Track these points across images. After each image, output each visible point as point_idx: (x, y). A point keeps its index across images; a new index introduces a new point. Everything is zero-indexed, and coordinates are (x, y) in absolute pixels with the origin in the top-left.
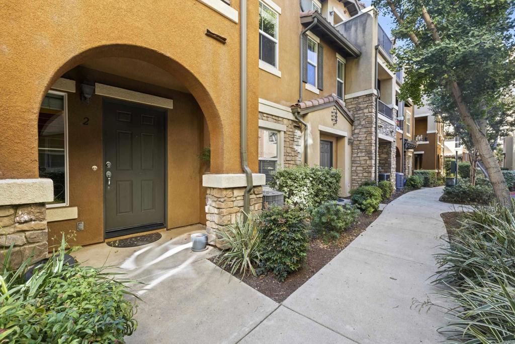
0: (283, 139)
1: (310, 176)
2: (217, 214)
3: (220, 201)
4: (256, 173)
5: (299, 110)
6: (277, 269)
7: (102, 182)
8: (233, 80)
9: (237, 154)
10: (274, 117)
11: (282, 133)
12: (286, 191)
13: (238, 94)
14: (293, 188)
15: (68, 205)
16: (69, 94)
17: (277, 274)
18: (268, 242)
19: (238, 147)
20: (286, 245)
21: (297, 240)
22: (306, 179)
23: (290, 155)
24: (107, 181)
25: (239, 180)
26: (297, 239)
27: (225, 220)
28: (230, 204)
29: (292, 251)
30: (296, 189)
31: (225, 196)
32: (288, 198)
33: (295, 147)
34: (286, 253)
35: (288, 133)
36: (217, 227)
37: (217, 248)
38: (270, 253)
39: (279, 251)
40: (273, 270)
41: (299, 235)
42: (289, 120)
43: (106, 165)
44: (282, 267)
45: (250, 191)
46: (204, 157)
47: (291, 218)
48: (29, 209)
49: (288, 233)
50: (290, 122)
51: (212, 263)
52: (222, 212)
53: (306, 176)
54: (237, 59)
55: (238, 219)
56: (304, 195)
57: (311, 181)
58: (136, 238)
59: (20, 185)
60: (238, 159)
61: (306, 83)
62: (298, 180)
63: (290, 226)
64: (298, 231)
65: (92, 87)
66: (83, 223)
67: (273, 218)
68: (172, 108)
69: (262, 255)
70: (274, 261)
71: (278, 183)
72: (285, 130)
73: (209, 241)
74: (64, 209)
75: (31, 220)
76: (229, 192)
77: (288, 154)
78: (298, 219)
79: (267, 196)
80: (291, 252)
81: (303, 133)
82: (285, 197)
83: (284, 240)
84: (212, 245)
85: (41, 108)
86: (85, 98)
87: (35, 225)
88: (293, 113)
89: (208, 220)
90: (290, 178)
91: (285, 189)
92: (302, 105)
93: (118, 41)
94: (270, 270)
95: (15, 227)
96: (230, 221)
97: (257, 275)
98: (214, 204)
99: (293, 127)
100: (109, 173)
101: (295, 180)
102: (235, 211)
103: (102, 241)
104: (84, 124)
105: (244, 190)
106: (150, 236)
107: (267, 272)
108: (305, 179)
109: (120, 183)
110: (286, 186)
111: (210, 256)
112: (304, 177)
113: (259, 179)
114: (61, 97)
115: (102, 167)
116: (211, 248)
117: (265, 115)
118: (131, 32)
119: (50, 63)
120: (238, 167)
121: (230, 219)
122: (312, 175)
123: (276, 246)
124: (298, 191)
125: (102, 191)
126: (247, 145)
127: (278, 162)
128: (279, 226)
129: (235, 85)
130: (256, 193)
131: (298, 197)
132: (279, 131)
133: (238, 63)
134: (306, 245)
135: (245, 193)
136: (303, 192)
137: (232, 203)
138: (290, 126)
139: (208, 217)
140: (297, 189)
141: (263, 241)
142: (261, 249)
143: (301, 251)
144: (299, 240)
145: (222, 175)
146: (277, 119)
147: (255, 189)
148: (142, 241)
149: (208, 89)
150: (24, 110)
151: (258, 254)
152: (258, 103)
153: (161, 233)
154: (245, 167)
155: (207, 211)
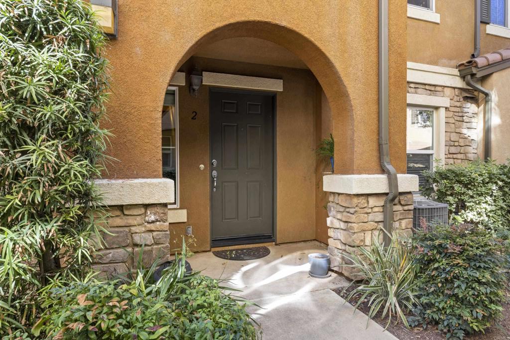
0: (443, 120)
1: (499, 179)
2: (345, 230)
3: (348, 212)
4: (403, 173)
5: (474, 71)
6: (446, 323)
7: (208, 183)
8: (368, 40)
9: (375, 146)
10: (427, 87)
11: (442, 111)
12: (452, 202)
13: (375, 60)
14: (466, 198)
15: (179, 207)
16: (180, 87)
17: (445, 330)
18: (428, 279)
19: (375, 137)
20: (463, 288)
21: (484, 284)
22: (490, 184)
23: (456, 144)
24: (213, 182)
25: (377, 183)
26: (484, 280)
27: (356, 239)
28: (364, 217)
29: (475, 300)
30: (470, 200)
31: (357, 206)
32: (456, 213)
33: (465, 131)
34: (462, 301)
35: (452, 109)
36: (343, 247)
37: (344, 276)
38: (431, 296)
39: (450, 296)
40: (437, 323)
41: (487, 275)
42: (454, 88)
43: (212, 164)
44: (454, 321)
45: (393, 200)
46: (322, 152)
47: (472, 247)
48: (156, 209)
49: (465, 269)
50: (457, 91)
51: (338, 296)
52: (351, 228)
53: (490, 178)
54: (374, 10)
55: (376, 239)
56: (486, 209)
57: (501, 188)
58: (242, 250)
59: (149, 185)
60: (375, 153)
61: (488, 24)
62: (475, 185)
63: (469, 259)
64: (485, 268)
65: (200, 77)
66: (191, 227)
67: (437, 243)
68: (282, 90)
69: (418, 297)
70: (439, 310)
71: (435, 188)
72: (448, 106)
73: (332, 266)
74: (176, 211)
75: (157, 221)
76: (362, 201)
77: (452, 143)
78: (486, 249)
79: (419, 209)
80: (472, 300)
81: (482, 107)
82: (450, 212)
83: (459, 279)
84: (336, 272)
85: (164, 106)
86: (194, 90)
87: (160, 225)
88: (463, 77)
89: (331, 237)
90: (460, 182)
91: (450, 198)
92: (480, 61)
93: (230, 20)
94: (431, 322)
95: (145, 226)
96: (363, 241)
97: (410, 326)
98: (339, 216)
99: (462, 100)
100: (215, 173)
101: (469, 184)
102: (370, 228)
103: (209, 249)
104: (192, 119)
105: (384, 198)
106: (257, 249)
107: (427, 324)
108: (488, 183)
109: (226, 184)
110: (451, 195)
111: (334, 287)
112: (487, 180)
113: (408, 182)
114: (172, 92)
115: (208, 165)
116: (334, 275)
117: (412, 85)
118: (244, 6)
119: (172, 58)
120: (374, 163)
121: (362, 238)
122: (504, 177)
123: (442, 286)
124: (475, 202)
125: (209, 194)
126: (389, 133)
127: (434, 156)
128: (448, 256)
129: (370, 47)
130: (403, 203)
131: (475, 213)
132: (437, 108)
133: (375, 15)
134: (501, 293)
135: (386, 202)
136: (484, 205)
137: (366, 215)
138: (456, 98)
139: (331, 233)
140: (473, 200)
141: (420, 277)
142: (415, 287)
143: (492, 302)
144: (487, 284)
145: (352, 176)
146: (433, 88)
147: (402, 198)
148: (249, 255)
149: (332, 59)
150: (152, 109)
151: (411, 295)
152: (406, 69)
153: (270, 248)
154: (386, 164)
155: (329, 224)
